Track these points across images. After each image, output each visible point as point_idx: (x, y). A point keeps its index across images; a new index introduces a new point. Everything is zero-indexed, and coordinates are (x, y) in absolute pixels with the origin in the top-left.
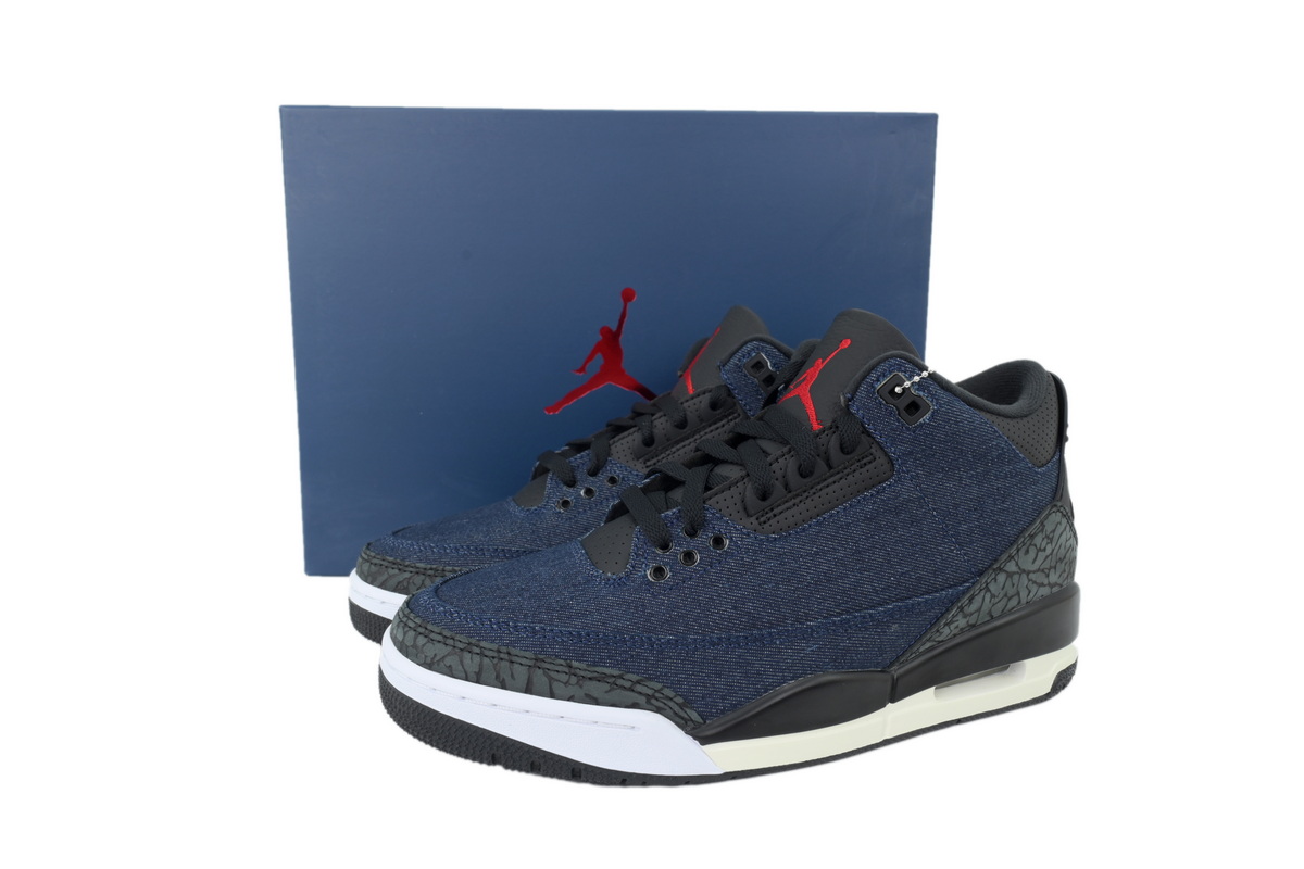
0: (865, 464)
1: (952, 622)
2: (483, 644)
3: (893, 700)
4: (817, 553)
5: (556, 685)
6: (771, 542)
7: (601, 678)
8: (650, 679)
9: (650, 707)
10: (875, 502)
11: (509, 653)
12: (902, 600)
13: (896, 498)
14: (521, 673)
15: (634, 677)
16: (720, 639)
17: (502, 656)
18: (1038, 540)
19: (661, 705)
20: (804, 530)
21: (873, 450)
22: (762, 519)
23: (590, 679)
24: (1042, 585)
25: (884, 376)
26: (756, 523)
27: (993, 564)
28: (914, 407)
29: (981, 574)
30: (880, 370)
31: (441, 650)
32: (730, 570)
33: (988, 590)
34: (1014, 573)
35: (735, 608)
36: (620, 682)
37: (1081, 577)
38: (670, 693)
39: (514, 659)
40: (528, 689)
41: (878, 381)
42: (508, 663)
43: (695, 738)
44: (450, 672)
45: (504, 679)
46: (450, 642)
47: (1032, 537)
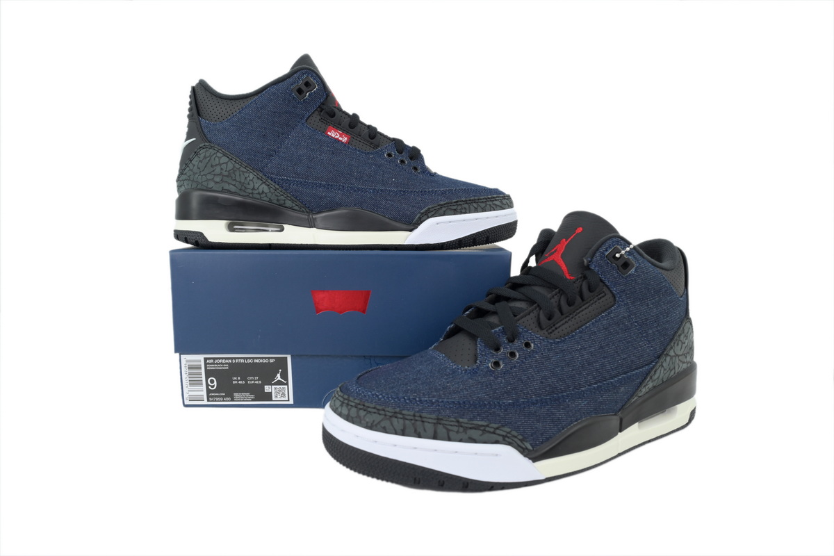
0: (601, 298)
1: (647, 385)
2: (404, 412)
3: (621, 431)
4: (581, 349)
5: (451, 434)
6: (556, 344)
7: (477, 428)
8: (503, 426)
9: (504, 442)
10: (608, 319)
11: (421, 417)
12: (625, 373)
13: (618, 316)
14: (430, 428)
15: (495, 426)
16: (537, 400)
17: (417, 418)
18: (682, 337)
19: (511, 441)
20: (573, 336)
21: (604, 290)
22: (550, 331)
23: (471, 428)
24: (684, 363)
25: (610, 248)
26: (547, 333)
27: (663, 352)
28: (626, 265)
29: (659, 357)
30: (607, 244)
31: (377, 418)
32: (536, 361)
33: (663, 366)
34: (673, 356)
35: (542, 383)
36: (487, 429)
37: (697, 358)
38: (514, 433)
39: (424, 420)
40: (435, 437)
41: (606, 250)
42: (421, 423)
43: (530, 459)
44: (385, 430)
45: (419, 433)
46: (382, 412)
47: (679, 336)
